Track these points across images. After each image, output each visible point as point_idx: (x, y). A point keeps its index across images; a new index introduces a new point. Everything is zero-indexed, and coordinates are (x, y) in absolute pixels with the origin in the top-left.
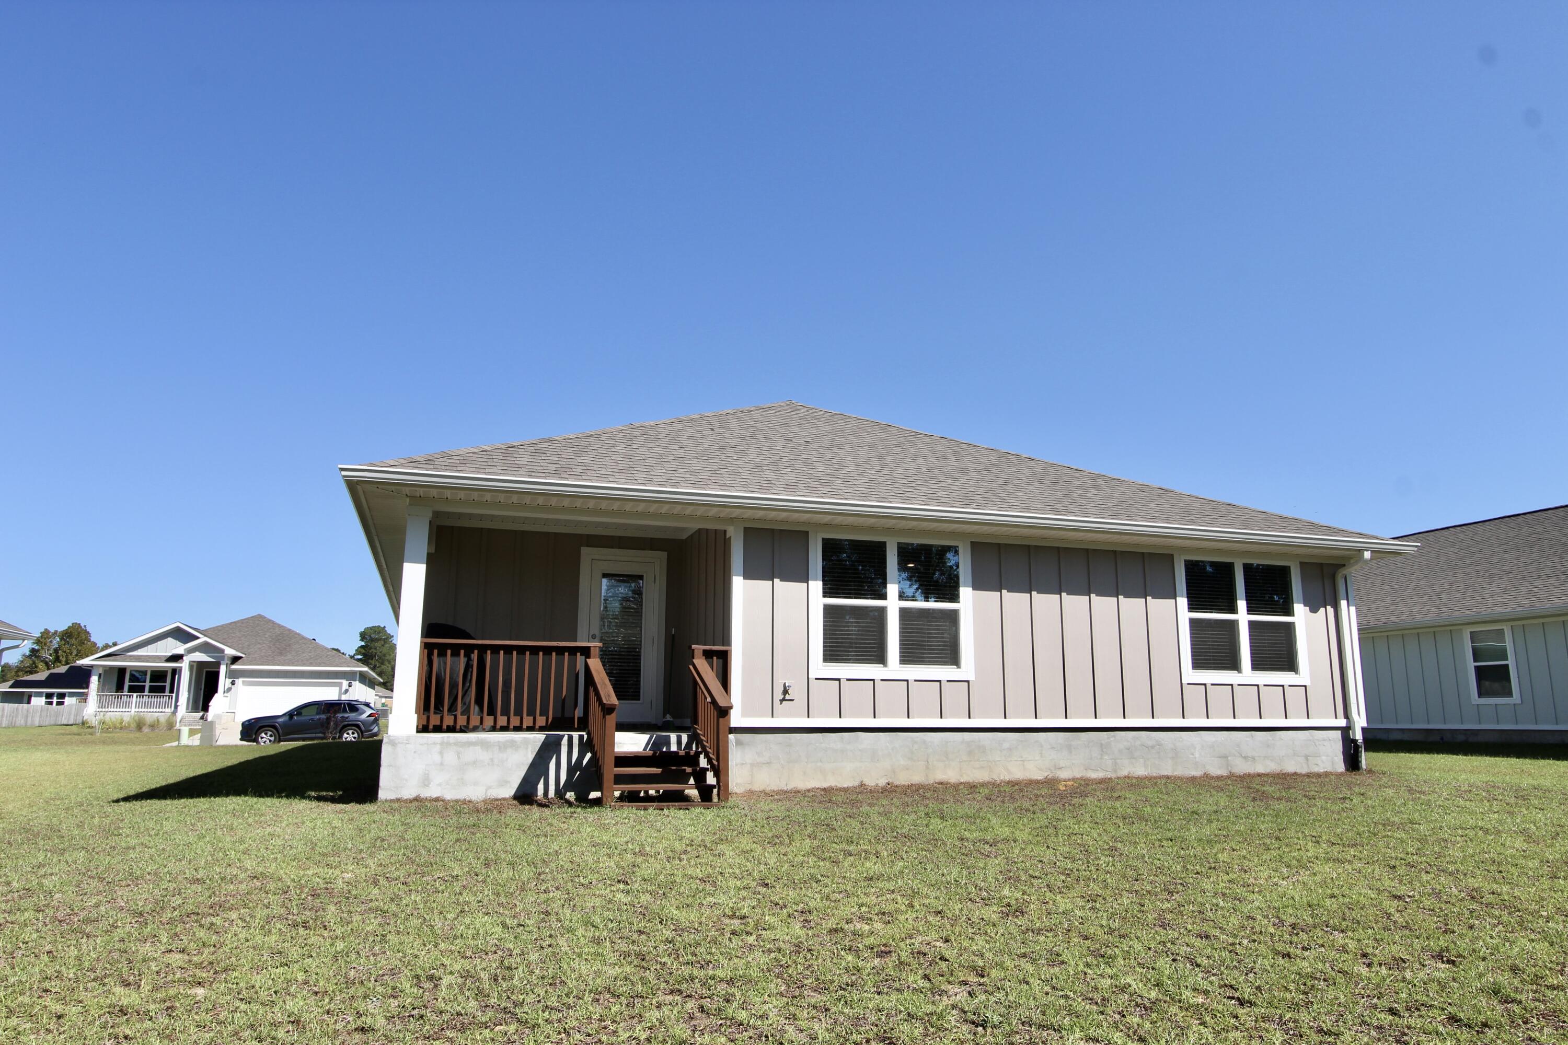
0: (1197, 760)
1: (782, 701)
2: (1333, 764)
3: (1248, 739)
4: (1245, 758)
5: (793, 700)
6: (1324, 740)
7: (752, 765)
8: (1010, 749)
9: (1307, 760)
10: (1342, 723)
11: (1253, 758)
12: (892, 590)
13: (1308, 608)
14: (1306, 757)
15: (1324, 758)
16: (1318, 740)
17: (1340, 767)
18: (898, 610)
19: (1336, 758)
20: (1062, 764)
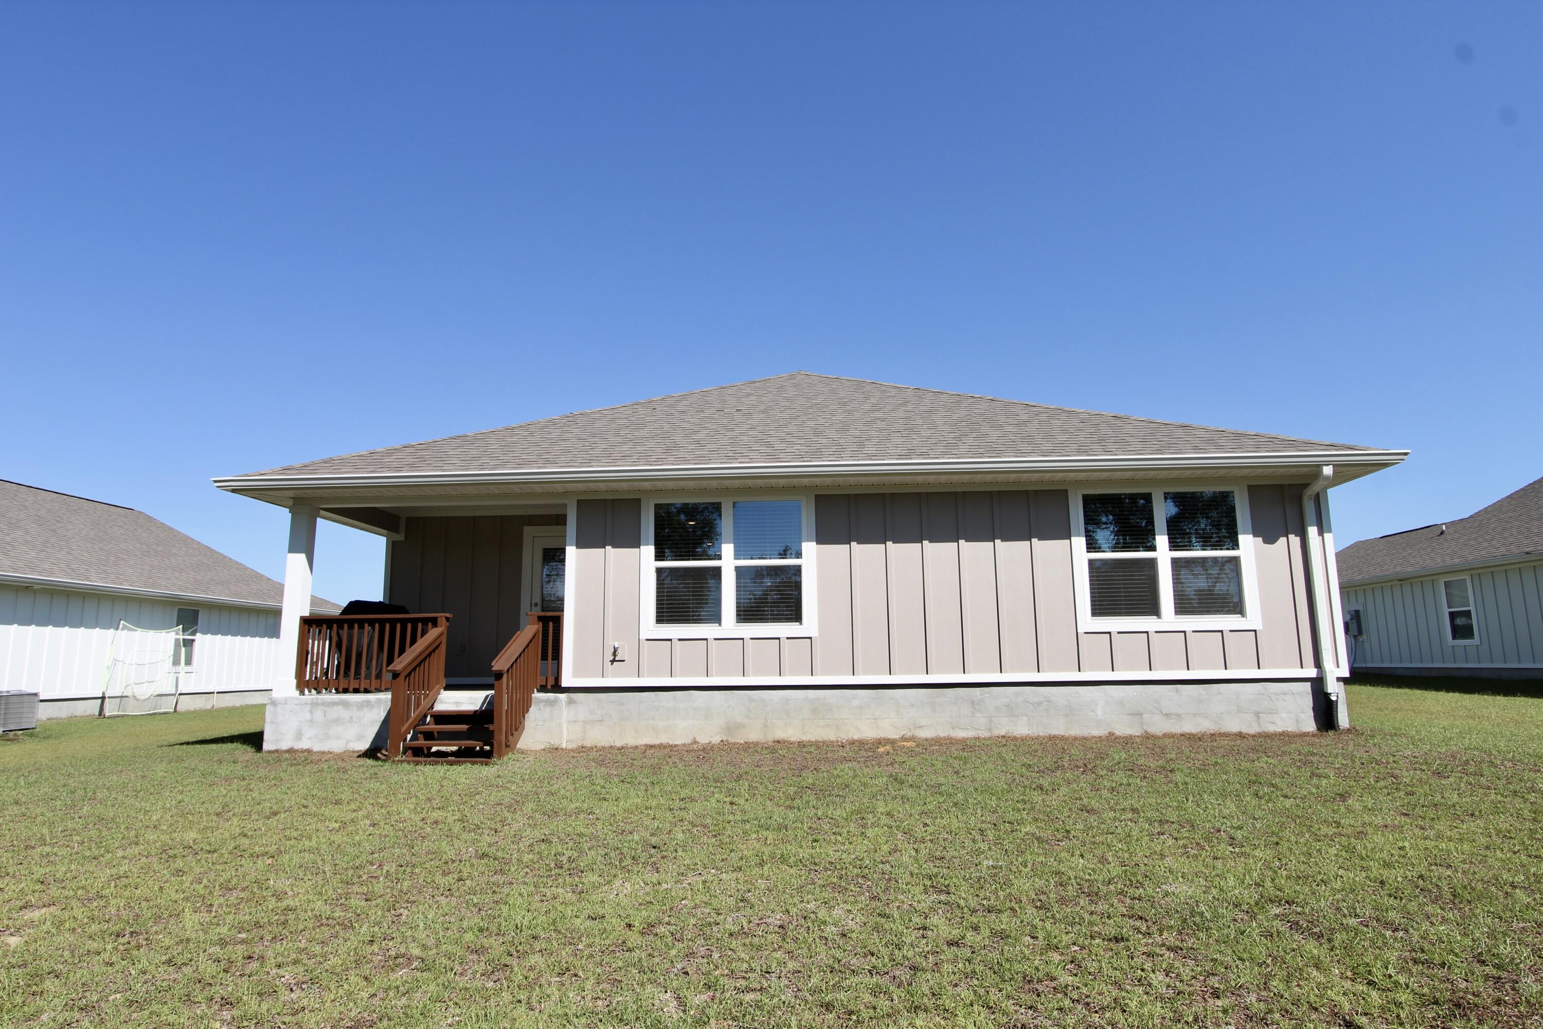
0: (1099, 717)
1: (613, 661)
2: (1297, 722)
3: (1171, 694)
4: (1167, 715)
5: (624, 661)
6: (1285, 694)
7: (585, 722)
8: (860, 707)
9: (1258, 717)
10: (1312, 673)
11: (1178, 715)
12: (728, 550)
13: (1260, 539)
14: (1257, 715)
15: (1283, 715)
16: (1275, 694)
17: (1309, 725)
18: (734, 568)
19: (1303, 716)
20: (923, 722)
